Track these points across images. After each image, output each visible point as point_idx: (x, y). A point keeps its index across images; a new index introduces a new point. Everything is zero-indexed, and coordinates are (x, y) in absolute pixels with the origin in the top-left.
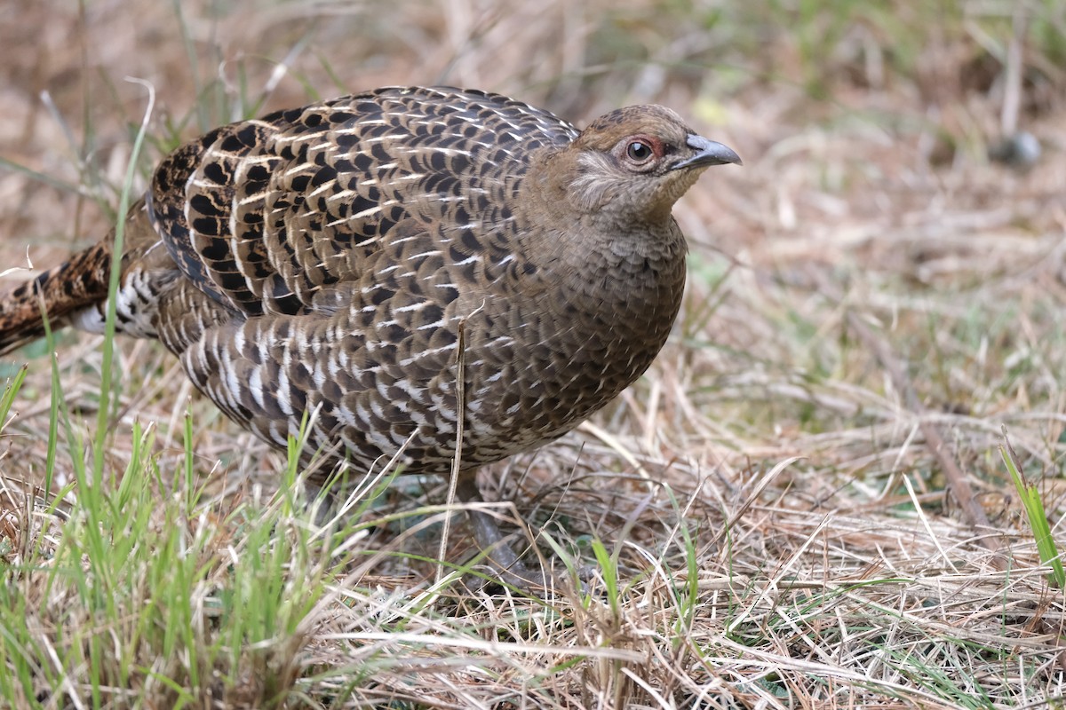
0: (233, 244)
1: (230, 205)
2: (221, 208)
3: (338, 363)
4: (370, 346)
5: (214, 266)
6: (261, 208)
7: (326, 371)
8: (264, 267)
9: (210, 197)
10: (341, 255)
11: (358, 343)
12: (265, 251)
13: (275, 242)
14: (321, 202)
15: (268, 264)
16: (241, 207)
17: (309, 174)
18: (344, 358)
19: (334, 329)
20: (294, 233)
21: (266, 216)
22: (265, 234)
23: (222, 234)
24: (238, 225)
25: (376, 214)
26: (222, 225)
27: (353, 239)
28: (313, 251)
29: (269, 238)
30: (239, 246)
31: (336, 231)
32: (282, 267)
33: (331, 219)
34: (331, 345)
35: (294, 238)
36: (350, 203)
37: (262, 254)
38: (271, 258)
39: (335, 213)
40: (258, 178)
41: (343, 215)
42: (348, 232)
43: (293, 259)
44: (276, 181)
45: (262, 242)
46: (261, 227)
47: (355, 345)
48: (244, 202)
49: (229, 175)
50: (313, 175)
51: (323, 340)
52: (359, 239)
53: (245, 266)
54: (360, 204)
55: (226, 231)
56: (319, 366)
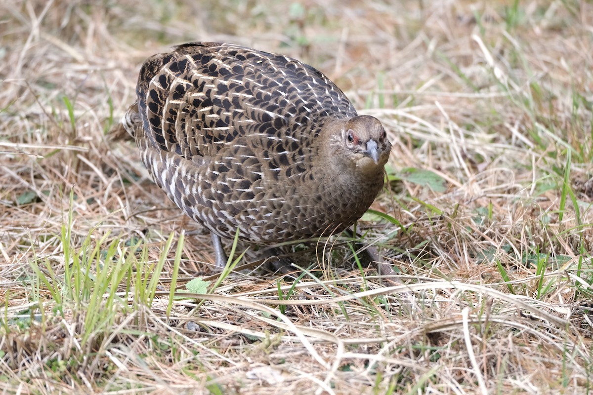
0: (163, 121)
1: (165, 101)
2: (161, 101)
3: (197, 190)
4: (213, 190)
5: (153, 128)
6: (177, 109)
7: (191, 190)
8: (173, 138)
9: (158, 93)
10: (206, 145)
11: (207, 186)
12: (175, 131)
13: (180, 128)
14: (203, 116)
15: (175, 137)
16: (169, 104)
17: (201, 100)
18: (200, 189)
19: (199, 174)
20: (188, 127)
21: (178, 113)
22: (176, 123)
23: (159, 115)
24: (166, 112)
25: (226, 131)
26: (160, 110)
27: (213, 139)
28: (195, 139)
29: (178, 125)
30: (165, 123)
31: (207, 133)
32: (180, 141)
33: (206, 126)
34: (195, 180)
35: (188, 129)
36: (216, 121)
37: (173, 131)
38: (177, 136)
39: (208, 124)
40: (180, 92)
41: (211, 126)
42: (212, 135)
43: (186, 139)
44: (187, 97)
45: (174, 126)
46: (175, 118)
47: (206, 187)
48: (171, 102)
49: (168, 85)
50: (203, 101)
51: (192, 176)
52: (216, 140)
53: (166, 134)
54: (220, 123)
55: (161, 114)
56: (188, 187)
